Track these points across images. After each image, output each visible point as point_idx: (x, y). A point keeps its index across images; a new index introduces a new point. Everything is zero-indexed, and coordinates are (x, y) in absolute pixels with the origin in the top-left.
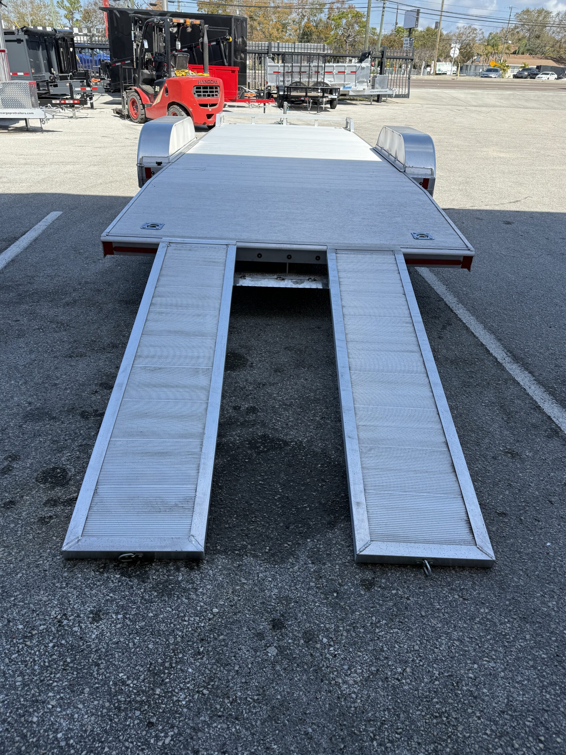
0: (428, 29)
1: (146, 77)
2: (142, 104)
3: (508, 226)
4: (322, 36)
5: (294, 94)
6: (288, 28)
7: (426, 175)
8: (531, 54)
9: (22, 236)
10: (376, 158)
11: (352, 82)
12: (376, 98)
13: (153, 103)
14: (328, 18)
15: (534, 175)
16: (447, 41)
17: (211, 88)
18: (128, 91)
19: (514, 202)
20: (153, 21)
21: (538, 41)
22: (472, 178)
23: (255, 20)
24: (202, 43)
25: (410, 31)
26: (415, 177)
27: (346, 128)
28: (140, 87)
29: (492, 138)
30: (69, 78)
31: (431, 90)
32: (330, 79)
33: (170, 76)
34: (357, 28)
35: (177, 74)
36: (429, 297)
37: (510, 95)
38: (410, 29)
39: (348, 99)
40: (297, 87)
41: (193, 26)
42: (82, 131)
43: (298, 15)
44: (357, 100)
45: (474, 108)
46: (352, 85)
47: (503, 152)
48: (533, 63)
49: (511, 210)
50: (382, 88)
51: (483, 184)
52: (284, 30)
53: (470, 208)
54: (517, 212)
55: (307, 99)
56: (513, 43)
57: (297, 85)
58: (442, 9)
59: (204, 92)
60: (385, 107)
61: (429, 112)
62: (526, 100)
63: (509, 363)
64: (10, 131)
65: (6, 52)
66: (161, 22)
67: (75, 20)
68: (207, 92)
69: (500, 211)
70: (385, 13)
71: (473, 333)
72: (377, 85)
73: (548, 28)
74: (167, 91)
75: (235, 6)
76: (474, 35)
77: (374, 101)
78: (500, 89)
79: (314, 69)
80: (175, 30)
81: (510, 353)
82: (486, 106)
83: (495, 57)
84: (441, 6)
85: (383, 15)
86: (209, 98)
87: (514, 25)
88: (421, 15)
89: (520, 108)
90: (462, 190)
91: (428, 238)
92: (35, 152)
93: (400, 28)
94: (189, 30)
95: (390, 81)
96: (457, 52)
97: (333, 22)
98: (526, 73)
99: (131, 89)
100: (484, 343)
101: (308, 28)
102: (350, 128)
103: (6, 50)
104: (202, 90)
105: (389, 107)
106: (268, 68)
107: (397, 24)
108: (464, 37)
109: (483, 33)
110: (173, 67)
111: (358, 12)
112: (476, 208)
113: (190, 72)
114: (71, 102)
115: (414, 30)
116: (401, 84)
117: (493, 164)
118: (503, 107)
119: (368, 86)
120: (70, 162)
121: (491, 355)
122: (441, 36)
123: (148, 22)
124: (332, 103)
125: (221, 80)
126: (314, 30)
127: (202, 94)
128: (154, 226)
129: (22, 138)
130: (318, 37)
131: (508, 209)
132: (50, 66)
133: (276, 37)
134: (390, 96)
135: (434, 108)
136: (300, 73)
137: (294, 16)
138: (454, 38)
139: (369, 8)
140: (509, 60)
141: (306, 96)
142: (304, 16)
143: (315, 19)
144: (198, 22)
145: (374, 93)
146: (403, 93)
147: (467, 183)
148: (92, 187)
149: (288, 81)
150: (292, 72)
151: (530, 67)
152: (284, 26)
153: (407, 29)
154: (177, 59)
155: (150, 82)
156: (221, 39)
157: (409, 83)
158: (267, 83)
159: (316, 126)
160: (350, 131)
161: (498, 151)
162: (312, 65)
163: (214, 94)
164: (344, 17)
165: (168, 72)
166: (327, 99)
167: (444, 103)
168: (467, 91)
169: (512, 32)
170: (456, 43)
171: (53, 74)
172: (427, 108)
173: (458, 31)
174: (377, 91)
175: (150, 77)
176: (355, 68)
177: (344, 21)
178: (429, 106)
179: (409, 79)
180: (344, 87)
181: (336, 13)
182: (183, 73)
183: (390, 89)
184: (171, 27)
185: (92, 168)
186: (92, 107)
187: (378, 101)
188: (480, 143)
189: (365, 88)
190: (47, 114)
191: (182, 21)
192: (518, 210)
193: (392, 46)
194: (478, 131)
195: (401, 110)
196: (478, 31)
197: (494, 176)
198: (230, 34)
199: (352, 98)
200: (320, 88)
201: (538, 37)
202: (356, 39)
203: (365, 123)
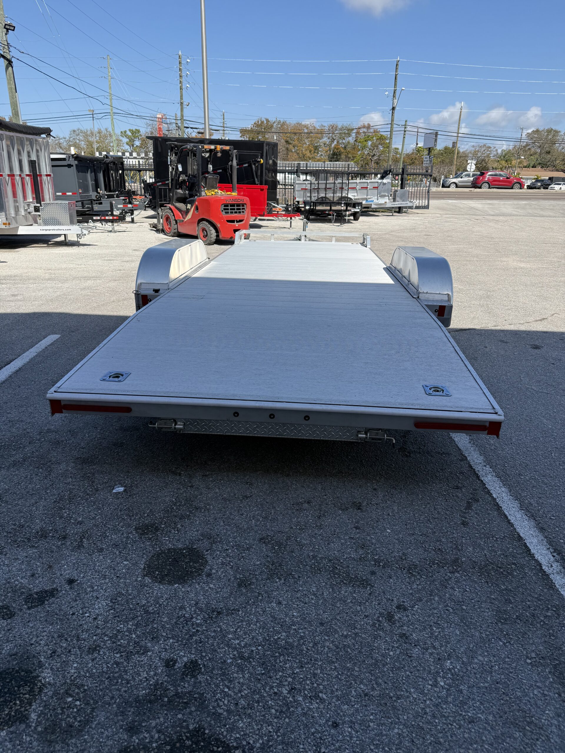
0: (446, 148)
1: (179, 196)
2: (175, 220)
3: (536, 351)
4: (350, 155)
5: (319, 208)
6: (320, 149)
7: (442, 301)
8: (542, 167)
9: (6, 365)
10: (388, 280)
11: (374, 196)
12: (397, 210)
13: (185, 218)
14: (356, 141)
15: (558, 288)
16: (464, 158)
17: (238, 205)
18: (162, 208)
19: (541, 320)
20: (186, 148)
21: (549, 156)
22: (493, 291)
23: (290, 144)
24: (231, 166)
25: (430, 150)
26: (430, 304)
27: (363, 244)
28: (174, 205)
29: (511, 248)
30: (115, 196)
31: (450, 201)
32: (353, 194)
33: (200, 195)
34: (382, 149)
35: (207, 193)
36: (449, 454)
37: (526, 204)
38: (430, 148)
39: (371, 211)
40: (323, 201)
41: (223, 151)
42: (117, 245)
43: (328, 138)
44: (379, 212)
45: (491, 218)
46: (375, 199)
47: (523, 262)
48: (545, 175)
49: (538, 330)
50: (403, 201)
51: (505, 298)
52: (316, 151)
53: (493, 328)
54: (544, 332)
55: (331, 213)
56: (525, 159)
57: (322, 200)
58: (458, 131)
59: (231, 209)
60: (405, 218)
61: (448, 222)
62: (542, 210)
63: (558, 573)
64: (49, 246)
65: (52, 176)
66: (195, 149)
67: (135, 146)
68: (234, 209)
69: (525, 331)
70: (406, 136)
71: (506, 517)
72: (397, 199)
73: (557, 145)
74: (197, 208)
75: (273, 132)
76: (488, 152)
77: (395, 212)
78: (515, 199)
79: (339, 186)
80: (207, 155)
81: (558, 554)
82: (503, 215)
83: (509, 171)
84: (457, 128)
85: (404, 137)
86: (236, 214)
87: (525, 143)
88: (439, 136)
89: (537, 216)
90: (483, 306)
91: (444, 394)
92: (64, 266)
93: (420, 147)
94: (219, 155)
95: (410, 193)
96: (474, 167)
97: (360, 144)
98: (539, 184)
99: (166, 206)
100: (522, 535)
101: (338, 149)
102: (366, 244)
103: (52, 174)
104: (229, 208)
105: (409, 218)
106: (297, 185)
107: (417, 144)
108: (479, 154)
109: (497, 150)
110: (204, 188)
111: (382, 135)
112: (499, 328)
113: (219, 191)
114: (111, 218)
115: (433, 149)
116: (421, 196)
117: (514, 275)
118: (520, 216)
119: (389, 199)
120: (92, 277)
121: (532, 556)
122: (458, 154)
123: (182, 149)
124: (356, 216)
125: (248, 198)
126: (342, 150)
127: (229, 211)
128: (117, 376)
129: (57, 252)
130: (347, 157)
131: (534, 329)
132: (97, 186)
133: (309, 157)
134: (411, 208)
135: (453, 217)
136: (326, 189)
137: (325, 139)
138: (470, 155)
139: (391, 131)
140: (522, 173)
141: (331, 210)
142: (334, 140)
143: (344, 141)
144: (227, 148)
145: (395, 206)
146: (423, 205)
147: (488, 297)
148: (103, 305)
149: (314, 197)
150: (318, 188)
151: (543, 178)
152: (316, 148)
153: (426, 148)
154: (208, 181)
155: (183, 200)
156: (253, 161)
157: (428, 195)
158: (295, 198)
159: (333, 242)
160: (366, 247)
161: (519, 261)
162: (337, 182)
163: (241, 211)
164: (370, 140)
165: (199, 191)
166: (350, 213)
167: (463, 213)
168: (484, 201)
169: (525, 149)
170: (472, 159)
171: (99, 193)
172: (446, 217)
173: (473, 149)
174: (398, 204)
175: (183, 196)
176: (377, 184)
177: (370, 143)
178: (448, 216)
179: (428, 192)
180: (367, 201)
181: (362, 137)
182: (213, 193)
183: (411, 202)
184: (203, 153)
185: (112, 284)
186: (133, 221)
187: (399, 212)
188: (500, 252)
189: (386, 201)
190: (83, 230)
191: (213, 147)
192: (545, 330)
193: (413, 163)
194: (496, 240)
195: (421, 220)
196: (492, 149)
197: (516, 288)
198: (262, 158)
199: (374, 210)
200: (343, 202)
201: (548, 153)
202: (381, 158)
203: (385, 234)
